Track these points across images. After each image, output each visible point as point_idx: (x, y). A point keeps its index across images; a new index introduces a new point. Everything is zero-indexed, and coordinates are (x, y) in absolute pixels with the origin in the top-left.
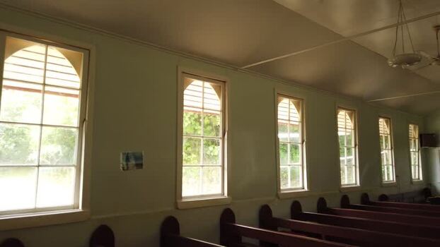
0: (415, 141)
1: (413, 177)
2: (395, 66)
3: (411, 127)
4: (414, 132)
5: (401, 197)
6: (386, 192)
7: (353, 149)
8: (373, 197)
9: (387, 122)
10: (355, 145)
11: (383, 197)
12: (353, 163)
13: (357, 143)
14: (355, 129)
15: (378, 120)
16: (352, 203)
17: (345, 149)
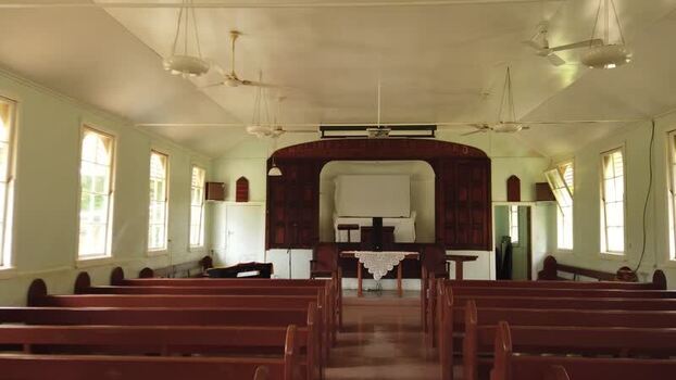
0: (199, 191)
1: (192, 242)
2: (174, 72)
3: (196, 171)
4: (198, 179)
5: (173, 270)
6: (151, 265)
7: (106, 198)
8: (131, 274)
9: (163, 160)
10: (110, 192)
11: (147, 272)
12: (104, 220)
13: (113, 188)
14: (112, 166)
15: (149, 156)
16: (94, 284)
17: (92, 197)
